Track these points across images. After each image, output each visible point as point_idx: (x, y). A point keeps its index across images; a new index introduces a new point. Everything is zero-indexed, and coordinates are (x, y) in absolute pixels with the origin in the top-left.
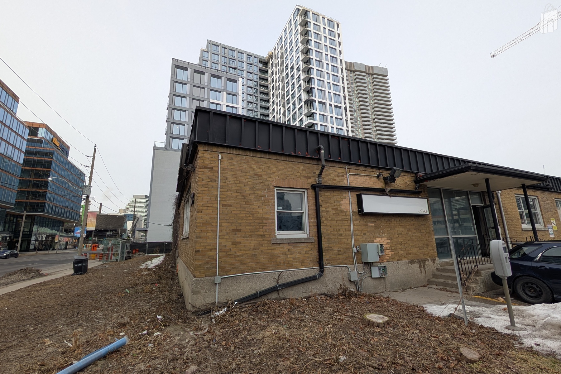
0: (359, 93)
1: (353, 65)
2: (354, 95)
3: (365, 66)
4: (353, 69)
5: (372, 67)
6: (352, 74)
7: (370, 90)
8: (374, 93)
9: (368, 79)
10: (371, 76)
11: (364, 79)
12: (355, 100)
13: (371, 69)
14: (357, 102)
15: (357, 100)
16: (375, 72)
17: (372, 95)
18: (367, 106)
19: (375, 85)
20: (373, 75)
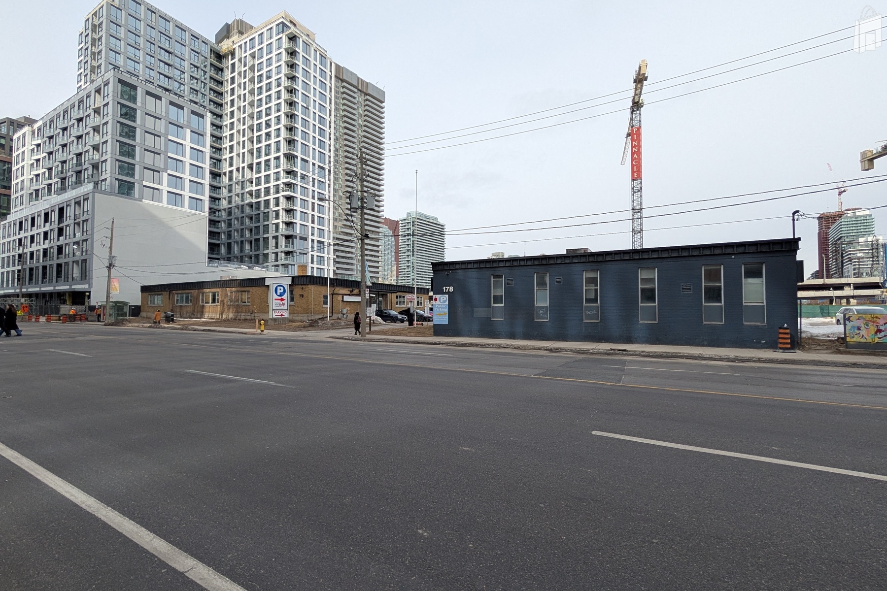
0: (345, 116)
1: (341, 71)
2: (338, 115)
3: (358, 78)
4: (341, 77)
5: (367, 83)
6: (339, 84)
7: (360, 115)
8: (365, 121)
9: (360, 98)
10: (363, 95)
11: (354, 98)
12: (340, 123)
13: (365, 85)
14: (341, 128)
15: (341, 124)
16: (369, 92)
17: (362, 123)
18: (354, 137)
19: (366, 110)
20: (366, 94)
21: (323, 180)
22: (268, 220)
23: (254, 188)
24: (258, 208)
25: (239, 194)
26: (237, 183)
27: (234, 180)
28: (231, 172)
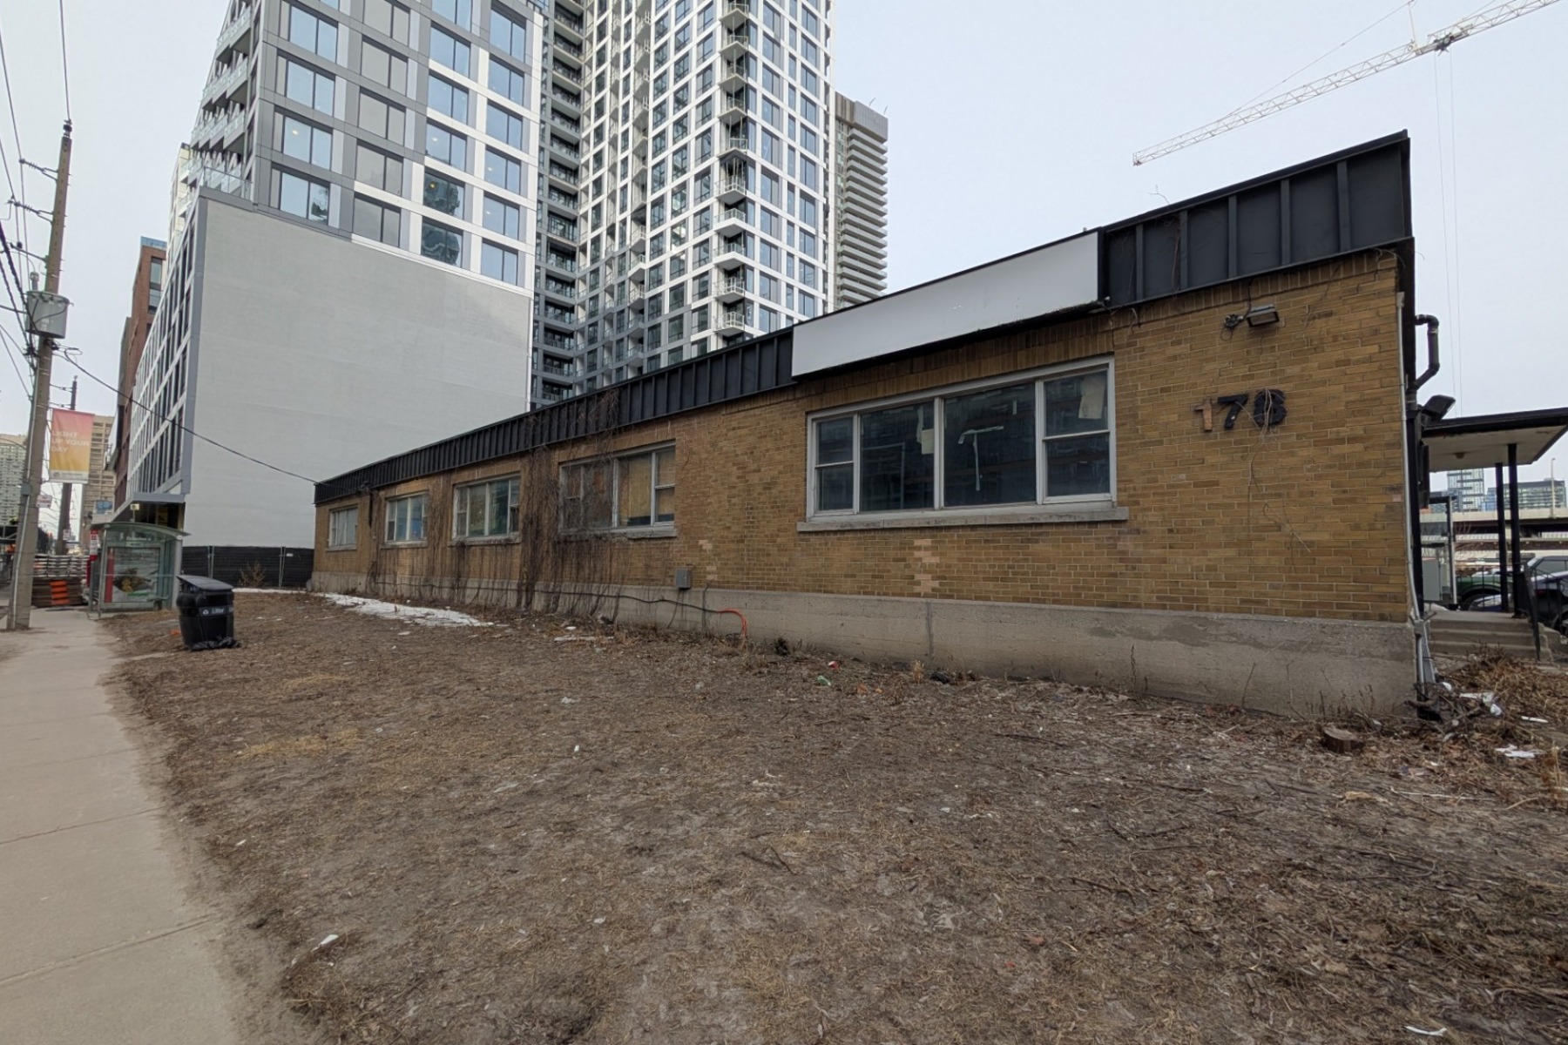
9: (839, 135)
13: (848, 107)
16: (858, 120)
19: (851, 158)
20: (851, 126)
21: (813, 231)
22: (680, 334)
23: (647, 265)
24: (657, 310)
25: (612, 286)
26: (609, 263)
27: (603, 256)
28: (596, 241)
